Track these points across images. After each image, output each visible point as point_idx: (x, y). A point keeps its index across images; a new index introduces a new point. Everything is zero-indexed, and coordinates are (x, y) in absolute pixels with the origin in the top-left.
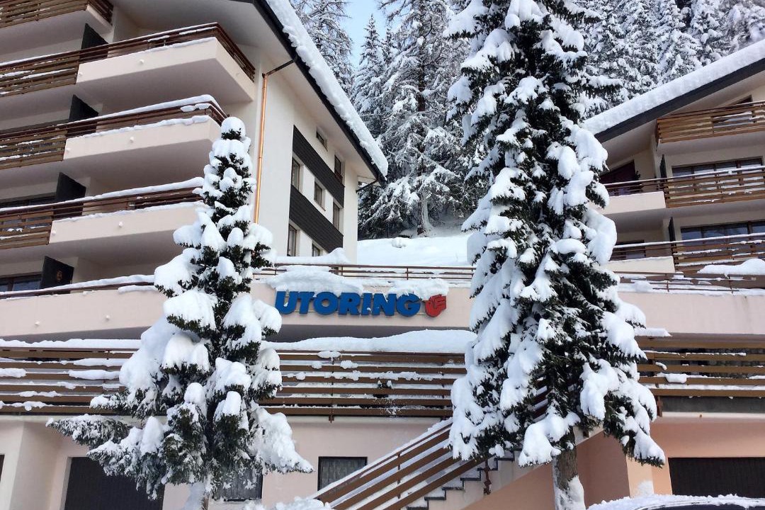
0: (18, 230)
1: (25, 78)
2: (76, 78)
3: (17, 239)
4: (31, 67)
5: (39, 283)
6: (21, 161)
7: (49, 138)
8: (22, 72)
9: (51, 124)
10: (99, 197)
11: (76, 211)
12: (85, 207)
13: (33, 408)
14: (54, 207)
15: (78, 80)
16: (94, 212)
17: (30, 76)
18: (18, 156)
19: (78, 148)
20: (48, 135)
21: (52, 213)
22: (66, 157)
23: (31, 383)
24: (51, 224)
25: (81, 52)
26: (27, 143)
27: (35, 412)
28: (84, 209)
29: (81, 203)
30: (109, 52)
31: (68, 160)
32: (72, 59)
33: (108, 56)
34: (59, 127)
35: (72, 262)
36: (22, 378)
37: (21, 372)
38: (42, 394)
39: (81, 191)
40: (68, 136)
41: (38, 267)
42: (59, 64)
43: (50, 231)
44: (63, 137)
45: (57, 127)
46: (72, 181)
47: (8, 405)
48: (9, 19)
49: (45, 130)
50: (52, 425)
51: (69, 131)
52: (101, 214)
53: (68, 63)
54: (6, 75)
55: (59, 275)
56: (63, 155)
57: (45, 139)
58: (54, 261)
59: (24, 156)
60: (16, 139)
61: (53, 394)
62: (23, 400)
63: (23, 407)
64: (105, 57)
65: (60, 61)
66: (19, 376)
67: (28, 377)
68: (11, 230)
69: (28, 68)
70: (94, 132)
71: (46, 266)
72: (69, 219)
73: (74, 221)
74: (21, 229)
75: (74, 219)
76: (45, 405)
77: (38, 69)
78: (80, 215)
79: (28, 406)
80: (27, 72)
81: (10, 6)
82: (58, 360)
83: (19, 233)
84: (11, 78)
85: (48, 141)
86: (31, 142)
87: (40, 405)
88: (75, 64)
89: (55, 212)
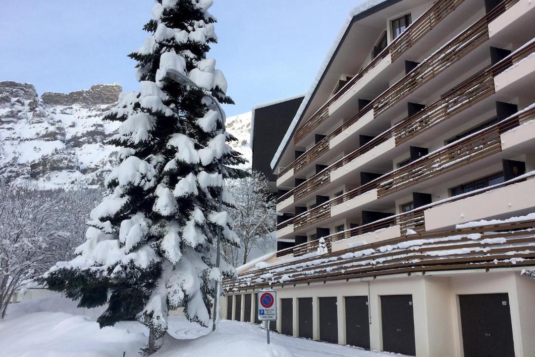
0: (480, 147)
1: (457, 49)
2: (488, 35)
3: (482, 153)
4: (459, 41)
5: (503, 178)
6: (470, 102)
7: (483, 81)
8: (455, 47)
9: (481, 72)
10: (527, 109)
11: (515, 123)
12: (520, 118)
13: (517, 262)
14: (498, 125)
15: (490, 36)
16: (526, 120)
17: (460, 47)
18: (468, 100)
19: (503, 81)
20: (482, 80)
21: (498, 130)
22: (497, 90)
23: (511, 246)
24: (500, 137)
25: (486, 16)
26: (470, 90)
27: (519, 265)
28: (520, 120)
29: (517, 117)
30: (506, 6)
31: (498, 92)
32: (482, 24)
33: (506, 9)
34: (487, 72)
35: (522, 158)
36: (504, 244)
37: (502, 240)
38: (520, 252)
39: (514, 109)
40: (494, 75)
41: (499, 167)
42: (475, 31)
43: (500, 142)
44: (491, 77)
45: (485, 73)
46: (506, 104)
47: (501, 261)
48: (439, 16)
49: (478, 77)
50: (525, 274)
51: (494, 72)
52: (531, 121)
53: (481, 27)
54: (446, 53)
55: (515, 169)
56: (494, 89)
57: (480, 83)
58: (509, 161)
59: (471, 99)
60: (463, 90)
61: (527, 252)
62: (509, 257)
63: (510, 262)
64: (505, 10)
65: (475, 28)
66: (502, 242)
67: (508, 242)
68: (476, 148)
69: (458, 42)
70: (512, 65)
71: (505, 165)
72: (510, 130)
73: (514, 131)
74: (482, 146)
75: (513, 129)
76: (524, 259)
77: (464, 41)
78: (518, 125)
79: (514, 261)
80: (457, 45)
81: (437, 9)
82: (524, 229)
83: (481, 149)
84: (450, 53)
85: (482, 84)
86: (472, 89)
87: (521, 260)
88: (485, 26)
89: (500, 129)
